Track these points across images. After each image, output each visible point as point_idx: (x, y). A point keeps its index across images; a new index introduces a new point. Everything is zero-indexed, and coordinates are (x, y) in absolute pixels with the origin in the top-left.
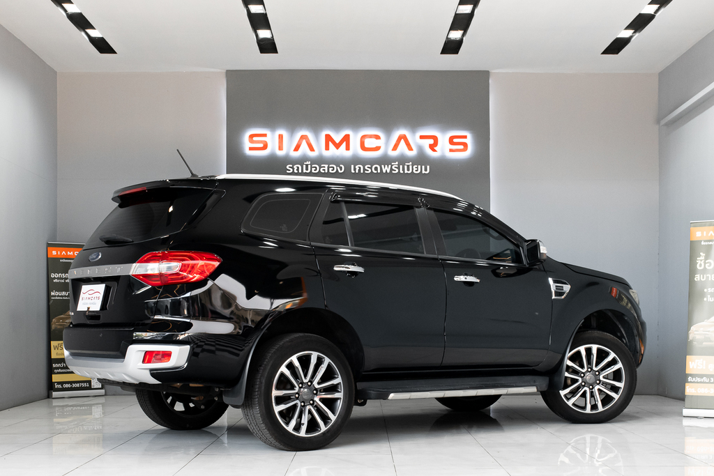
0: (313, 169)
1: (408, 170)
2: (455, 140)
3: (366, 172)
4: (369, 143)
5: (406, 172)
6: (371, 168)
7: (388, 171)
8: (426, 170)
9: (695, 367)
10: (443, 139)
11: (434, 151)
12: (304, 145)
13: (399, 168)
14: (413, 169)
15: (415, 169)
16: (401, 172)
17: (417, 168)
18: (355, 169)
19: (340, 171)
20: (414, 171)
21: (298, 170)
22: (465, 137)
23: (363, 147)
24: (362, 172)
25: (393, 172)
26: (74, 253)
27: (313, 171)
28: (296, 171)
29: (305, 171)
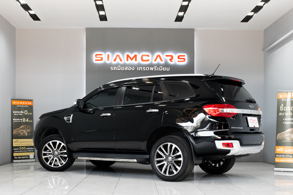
1: (161, 69)
2: (180, 57)
4: (145, 58)
6: (146, 68)
7: (153, 70)
8: (168, 69)
9: (279, 151)
10: (175, 56)
11: (172, 61)
12: (118, 59)
13: (157, 68)
14: (163, 69)
15: (164, 69)
16: (158, 70)
18: (139, 69)
19: (133, 70)
21: (115, 69)
22: (184, 56)
23: (142, 60)
24: (142, 70)
25: (155, 70)
26: (22, 103)
27: (122, 70)
28: (114, 70)
29: (118, 69)
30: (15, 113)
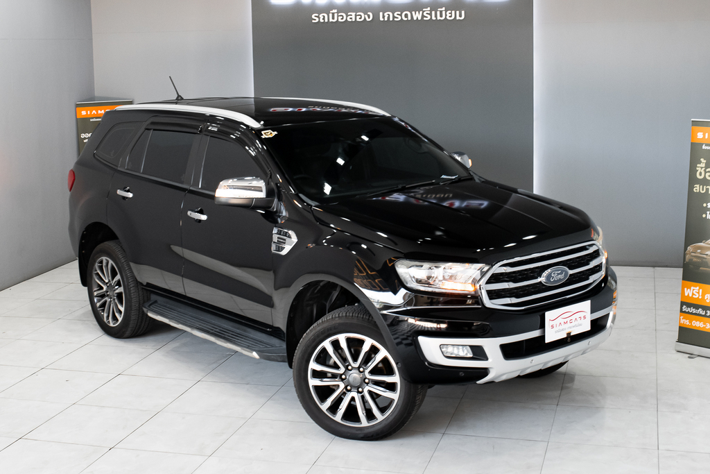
0: (340, 18)
1: (441, 16)
3: (395, 19)
5: (439, 18)
6: (401, 15)
7: (420, 18)
8: (460, 16)
9: (690, 295)
13: (430, 14)
14: (446, 15)
15: (448, 15)
16: (434, 18)
17: (451, 13)
18: (384, 17)
19: (368, 20)
20: (448, 18)
21: (324, 19)
24: (391, 19)
25: (425, 19)
27: (340, 20)
28: (322, 21)
29: (331, 20)
30: (85, 138)
